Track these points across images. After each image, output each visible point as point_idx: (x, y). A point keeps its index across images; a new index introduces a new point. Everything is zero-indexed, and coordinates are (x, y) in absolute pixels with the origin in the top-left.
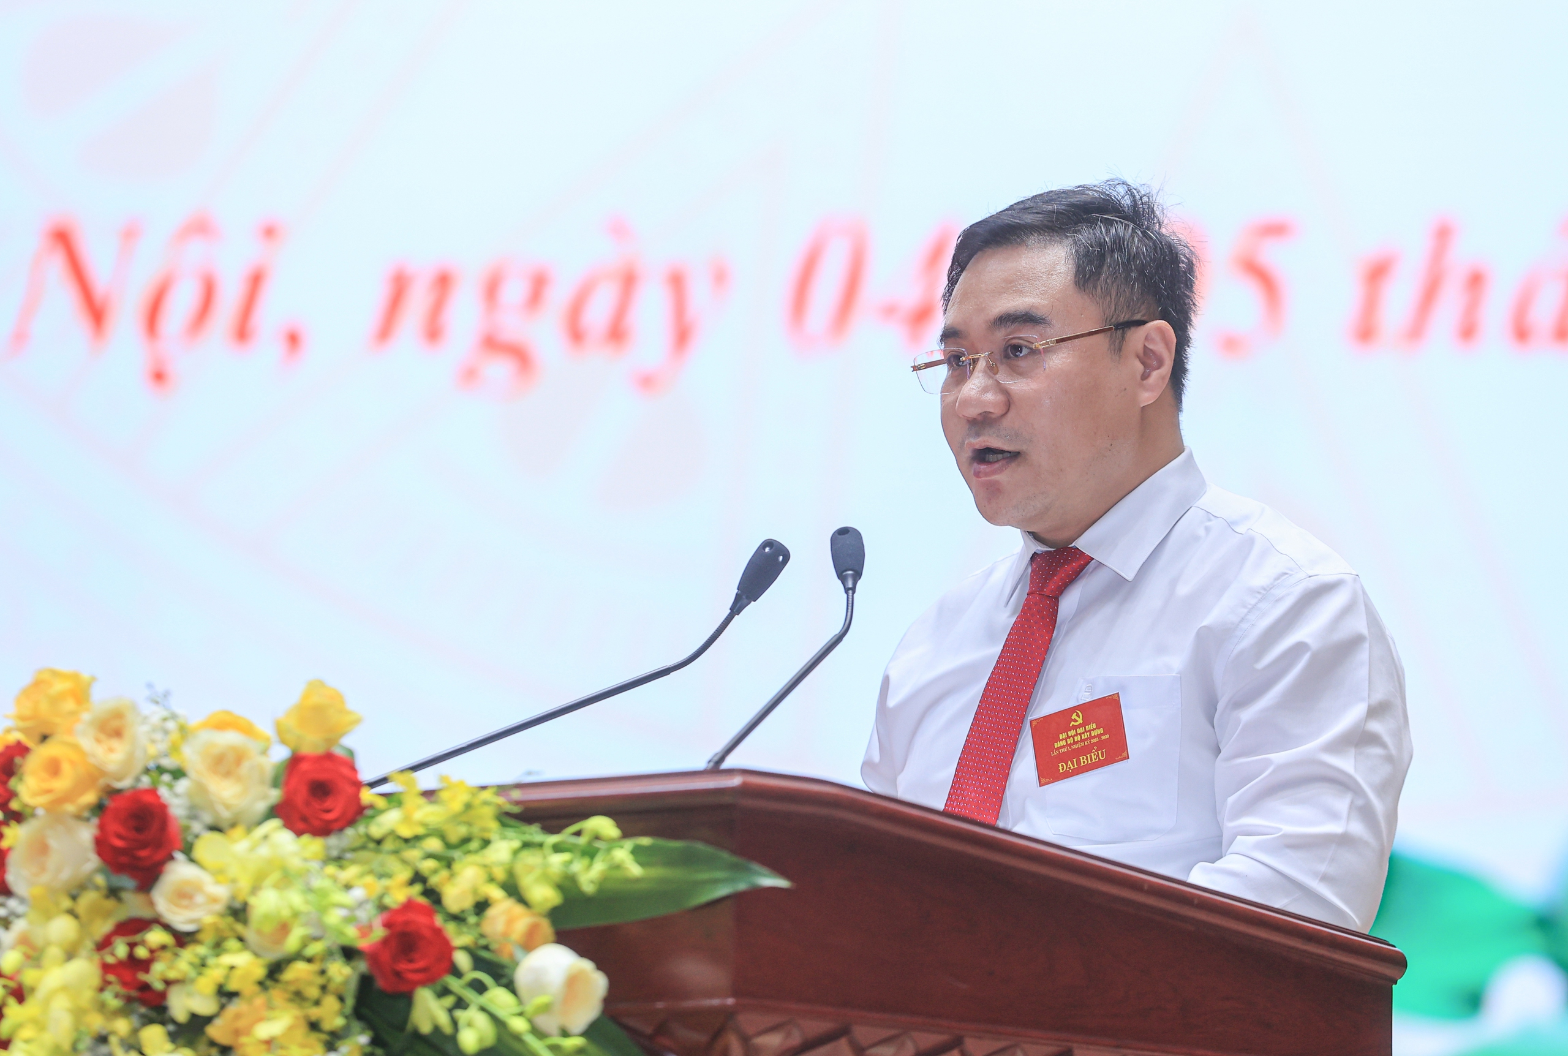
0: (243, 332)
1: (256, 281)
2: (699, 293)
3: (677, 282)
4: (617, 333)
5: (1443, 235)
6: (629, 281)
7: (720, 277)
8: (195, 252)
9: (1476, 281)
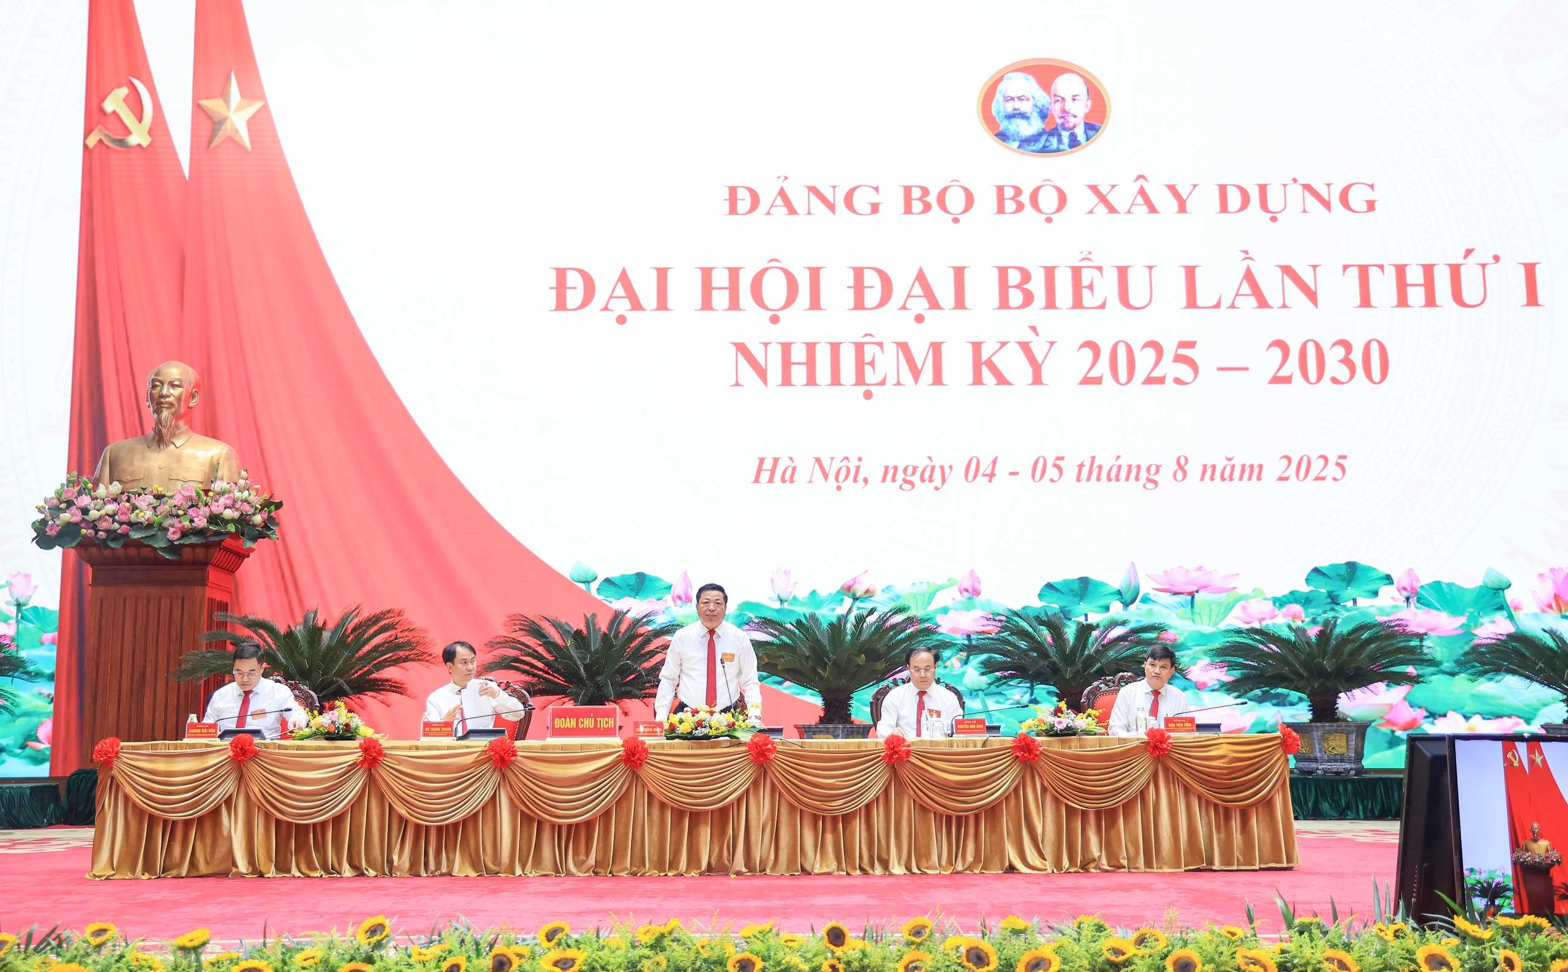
0: (855, 480)
1: (858, 468)
2: (947, 471)
3: (942, 468)
4: (931, 481)
5: (1093, 458)
6: (933, 468)
7: (951, 467)
8: (845, 462)
9: (1100, 467)
